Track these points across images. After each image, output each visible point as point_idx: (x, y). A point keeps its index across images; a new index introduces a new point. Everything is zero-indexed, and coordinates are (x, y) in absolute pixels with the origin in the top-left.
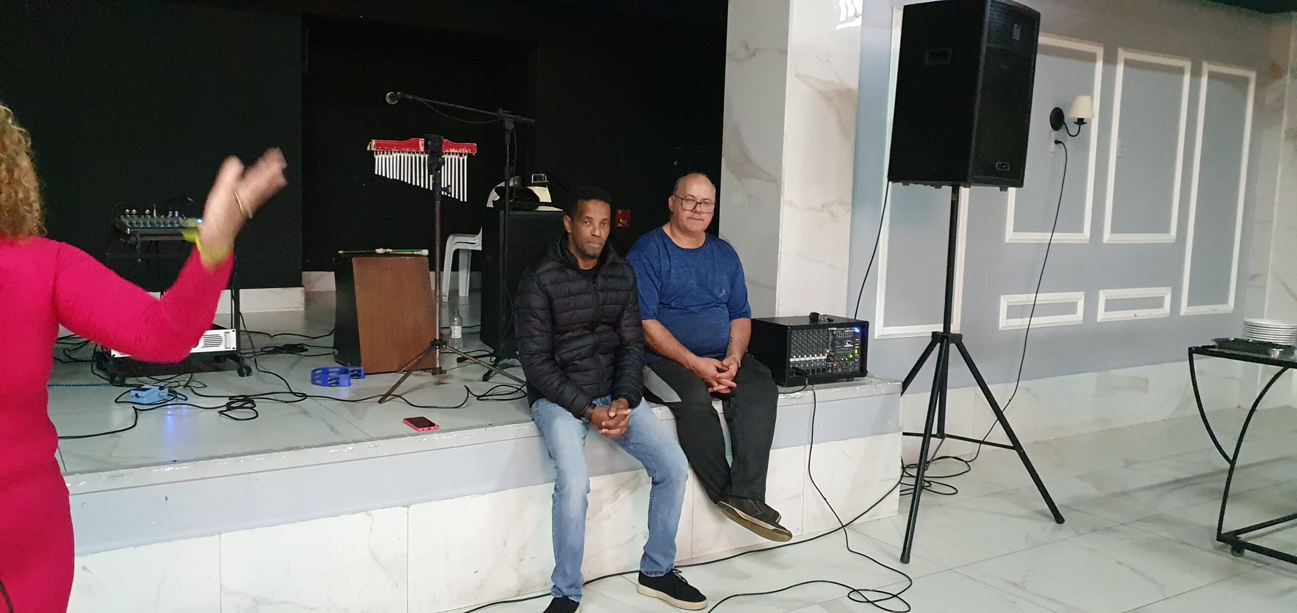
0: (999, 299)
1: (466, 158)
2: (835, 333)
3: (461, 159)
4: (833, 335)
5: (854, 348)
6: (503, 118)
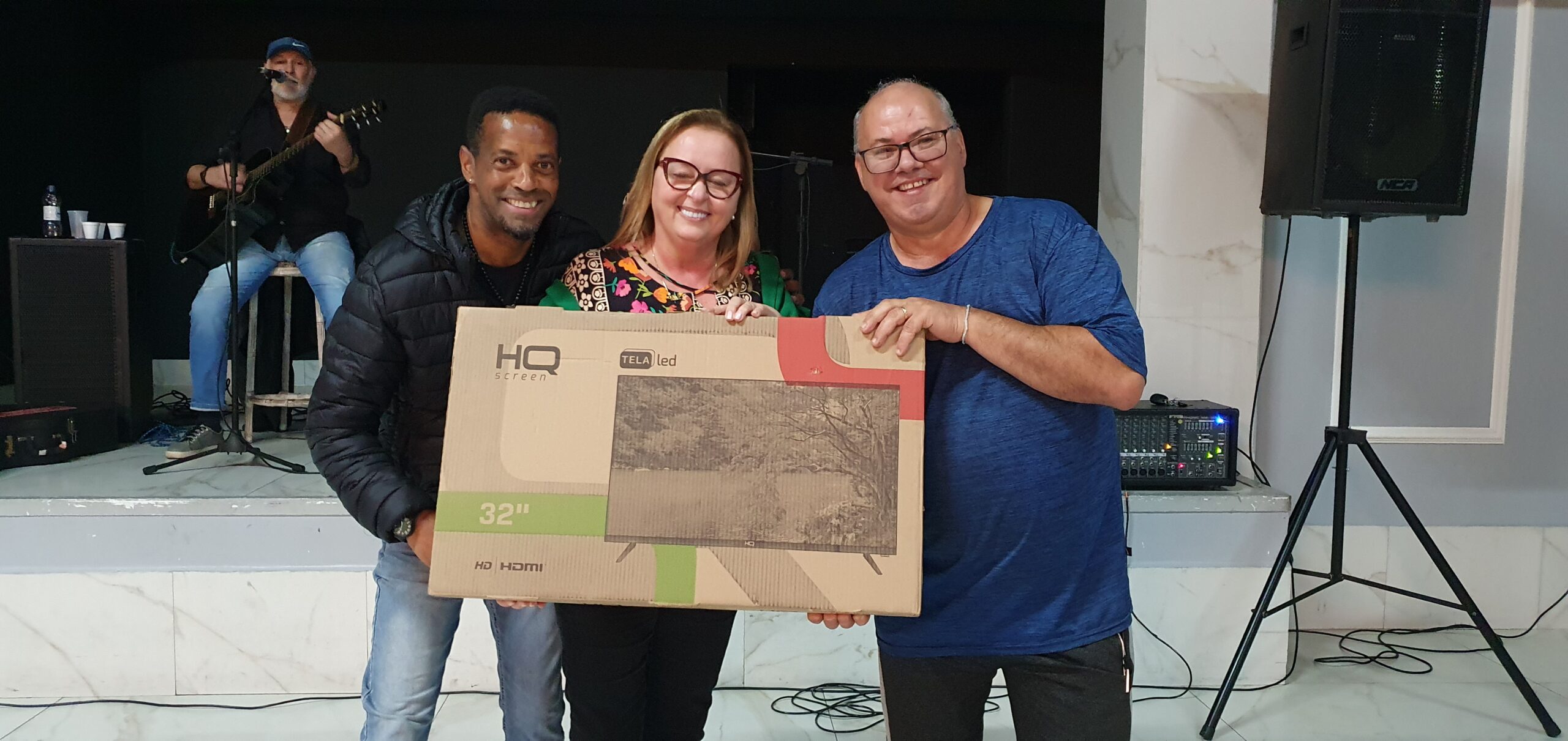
2: (1180, 422)
4: (1177, 425)
5: (1215, 445)
6: (796, 161)
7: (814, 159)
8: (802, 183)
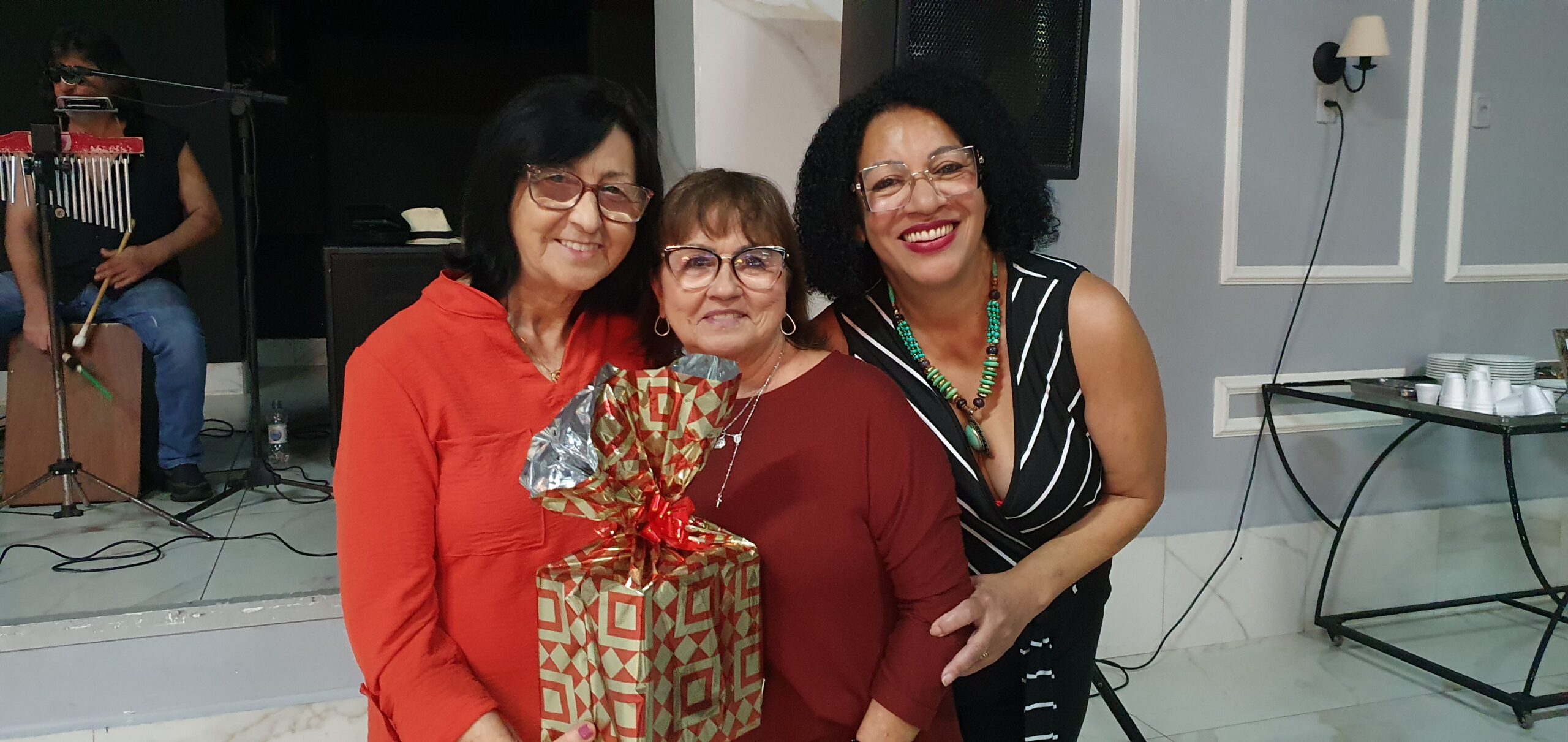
0: (1211, 385)
1: (126, 162)
3: (117, 163)
6: (232, 95)
7: (258, 94)
8: (243, 127)
